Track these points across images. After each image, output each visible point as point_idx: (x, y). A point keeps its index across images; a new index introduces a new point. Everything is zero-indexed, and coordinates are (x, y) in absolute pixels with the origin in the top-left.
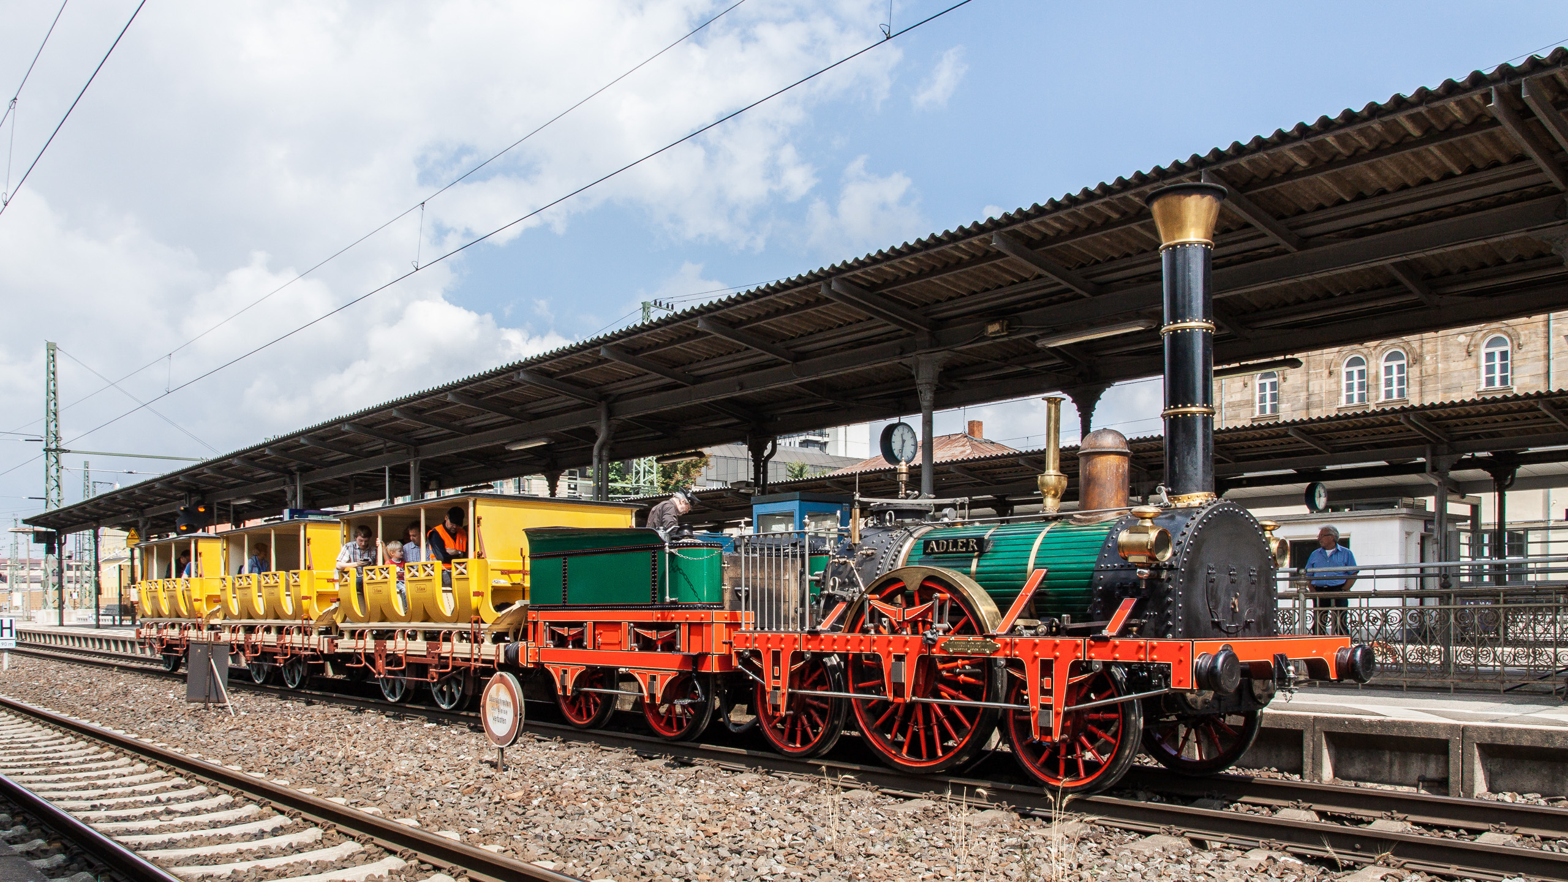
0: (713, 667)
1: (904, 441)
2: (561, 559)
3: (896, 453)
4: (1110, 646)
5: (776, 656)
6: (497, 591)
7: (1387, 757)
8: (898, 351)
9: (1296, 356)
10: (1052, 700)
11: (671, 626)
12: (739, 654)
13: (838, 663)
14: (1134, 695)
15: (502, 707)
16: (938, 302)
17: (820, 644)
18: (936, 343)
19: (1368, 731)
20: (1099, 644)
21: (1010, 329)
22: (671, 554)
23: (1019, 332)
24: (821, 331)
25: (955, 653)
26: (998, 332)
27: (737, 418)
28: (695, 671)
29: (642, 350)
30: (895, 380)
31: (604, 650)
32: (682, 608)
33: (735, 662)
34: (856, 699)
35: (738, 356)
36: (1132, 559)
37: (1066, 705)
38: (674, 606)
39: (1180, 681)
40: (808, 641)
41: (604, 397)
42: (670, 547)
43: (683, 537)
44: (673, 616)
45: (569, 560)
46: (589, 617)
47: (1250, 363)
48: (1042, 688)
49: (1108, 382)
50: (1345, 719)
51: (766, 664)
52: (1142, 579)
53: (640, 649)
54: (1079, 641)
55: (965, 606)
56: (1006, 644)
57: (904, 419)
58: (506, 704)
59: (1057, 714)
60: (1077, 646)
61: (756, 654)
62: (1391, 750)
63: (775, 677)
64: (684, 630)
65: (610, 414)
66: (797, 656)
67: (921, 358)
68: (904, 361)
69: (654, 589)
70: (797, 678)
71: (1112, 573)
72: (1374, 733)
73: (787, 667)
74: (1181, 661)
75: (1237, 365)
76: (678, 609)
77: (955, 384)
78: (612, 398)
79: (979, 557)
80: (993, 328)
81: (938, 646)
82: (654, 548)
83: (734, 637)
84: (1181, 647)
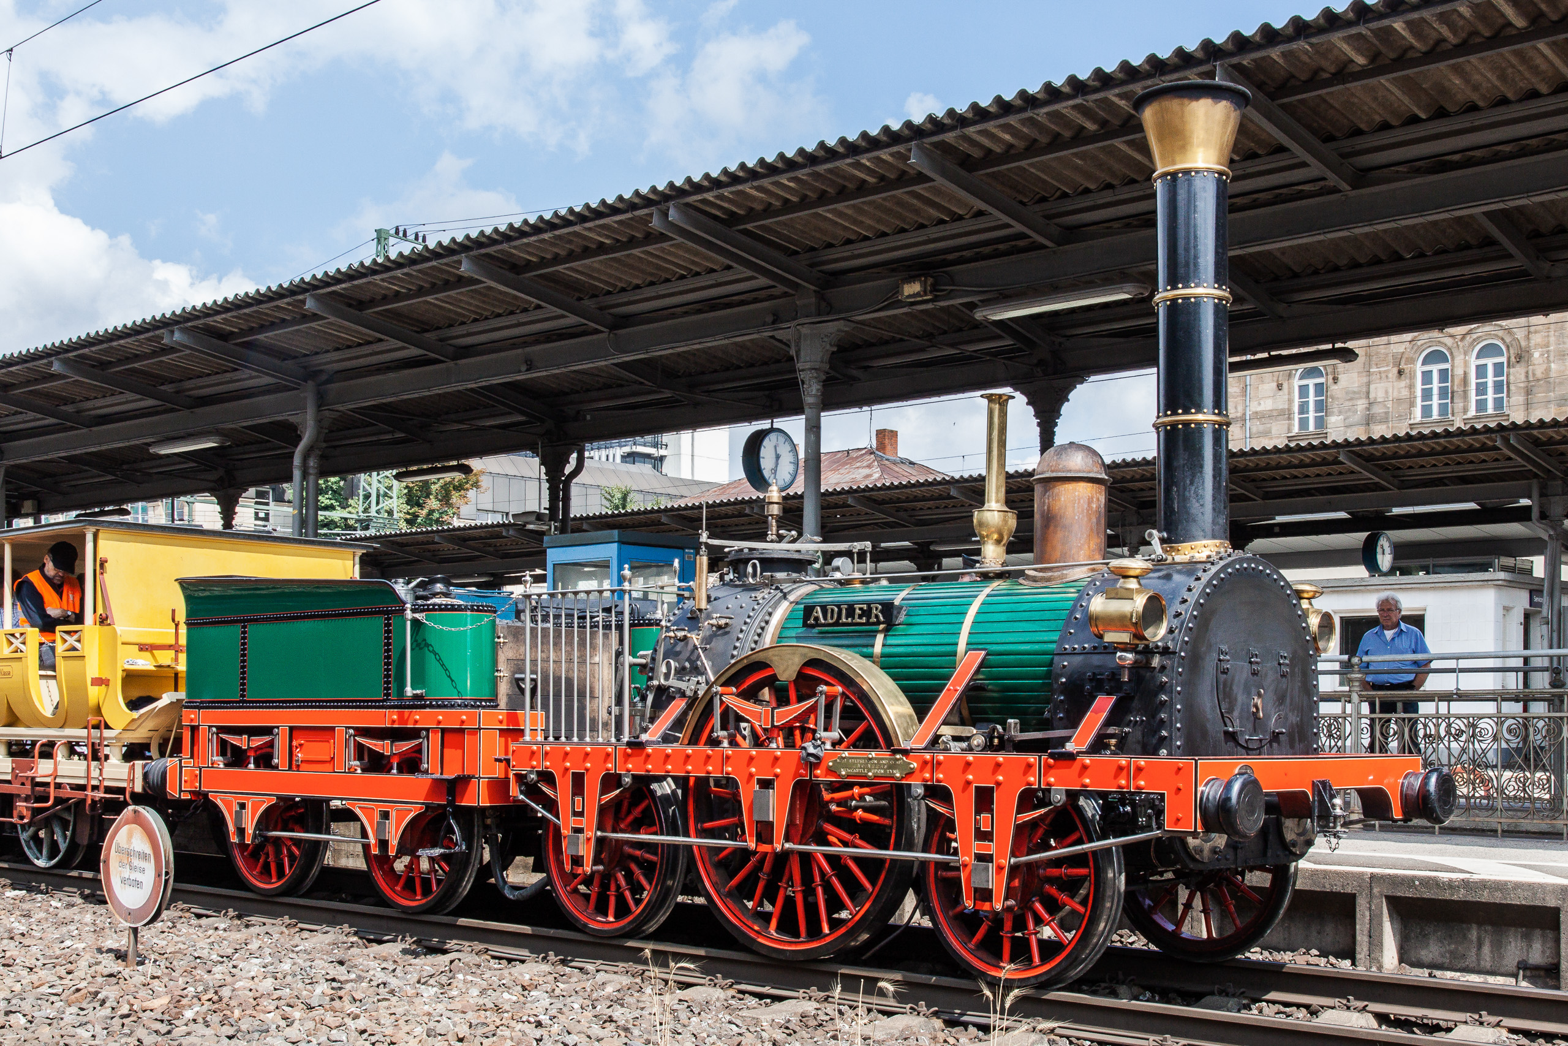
0: (478, 797)
1: (778, 457)
2: (238, 628)
3: (766, 473)
4: (1076, 766)
5: (578, 781)
6: (131, 678)
7: (1474, 934)
8: (769, 319)
9: (1350, 344)
10: (992, 848)
11: (414, 734)
12: (520, 778)
13: (674, 792)
14: (1112, 841)
15: (136, 862)
16: (830, 245)
17: (645, 762)
18: (826, 308)
19: (1447, 896)
20: (1060, 763)
21: (935, 291)
22: (416, 623)
23: (949, 295)
24: (652, 284)
25: (848, 776)
26: (918, 294)
27: (523, 413)
28: (451, 803)
29: (372, 302)
30: (765, 363)
31: (307, 772)
32: (431, 706)
33: (515, 791)
34: (699, 847)
35: (523, 318)
36: (1110, 637)
37: (1014, 854)
38: (419, 703)
39: (1178, 820)
40: (627, 757)
41: (311, 374)
42: (414, 611)
43: (434, 595)
44: (417, 718)
45: (250, 628)
46: (282, 720)
47: (1284, 352)
48: (978, 830)
49: (1079, 374)
50: (1413, 879)
51: (562, 793)
52: (1124, 667)
53: (364, 770)
54: (1032, 758)
55: (867, 709)
56: (925, 763)
57: (780, 423)
58: (144, 857)
59: (1000, 868)
60: (1029, 766)
61: (547, 777)
62: (1480, 924)
63: (575, 814)
64: (436, 739)
65: (321, 401)
66: (611, 781)
67: (805, 330)
68: (778, 334)
69: (388, 676)
70: (610, 815)
71: (1080, 658)
72: (1455, 898)
73: (594, 798)
74: (1179, 789)
75: (1265, 355)
76: (424, 707)
77: (855, 373)
78: (324, 377)
79: (886, 631)
80: (911, 289)
81: (823, 766)
82: (387, 612)
83: (514, 751)
84: (1179, 769)
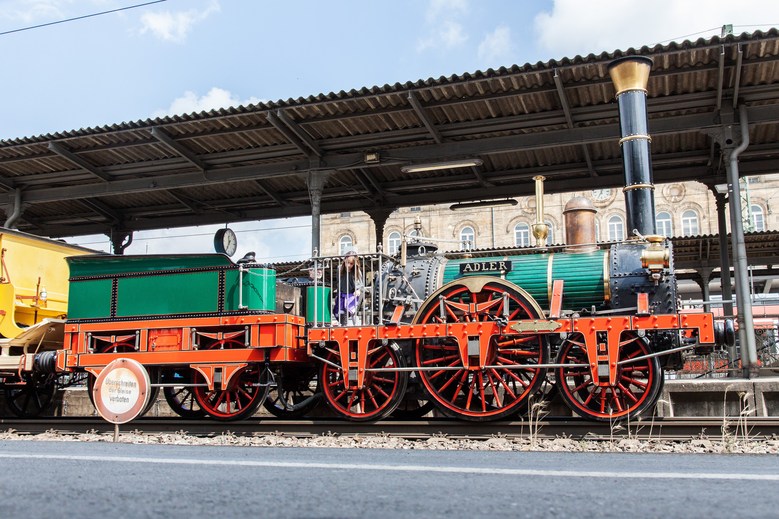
0: (284, 356)
1: (229, 242)
2: (111, 281)
3: (225, 248)
4: (651, 319)
5: (354, 346)
6: (19, 312)
8: (294, 168)
10: (607, 358)
11: (242, 327)
12: (312, 345)
14: (655, 354)
15: (123, 388)
17: (397, 333)
18: (323, 164)
19: (697, 390)
20: (641, 318)
21: (381, 159)
22: (245, 273)
23: (387, 161)
25: (523, 332)
28: (267, 361)
31: (158, 352)
32: (252, 314)
33: (310, 352)
36: (652, 267)
37: (620, 359)
38: (244, 312)
39: (706, 338)
40: (385, 331)
41: (17, 185)
42: (244, 267)
43: (250, 261)
44: (243, 320)
45: (119, 281)
46: (143, 326)
48: (598, 351)
49: (394, 207)
51: (344, 351)
52: (656, 279)
53: (199, 349)
54: (627, 317)
55: (522, 303)
56: (567, 323)
58: (132, 384)
59: (613, 366)
60: (626, 321)
61: (333, 344)
63: (351, 360)
64: (255, 330)
65: (22, 199)
66: (374, 343)
68: (298, 175)
69: (222, 300)
70: (372, 360)
73: (364, 351)
74: (706, 326)
76: (248, 314)
78: (24, 187)
79: (505, 274)
80: (371, 157)
81: (508, 328)
82: (222, 269)
83: (310, 333)
84: (705, 317)
